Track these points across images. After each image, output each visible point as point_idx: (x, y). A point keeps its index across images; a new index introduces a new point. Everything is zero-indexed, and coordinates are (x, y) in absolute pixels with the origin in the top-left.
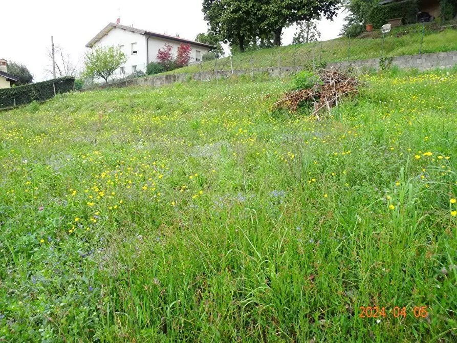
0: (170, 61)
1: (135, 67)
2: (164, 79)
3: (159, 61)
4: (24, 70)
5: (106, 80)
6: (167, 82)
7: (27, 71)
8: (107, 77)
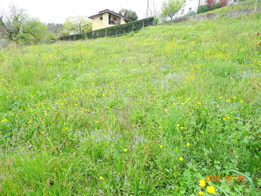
0: (214, 3)
1: (190, 9)
2: (206, 17)
3: (206, 4)
4: (134, 14)
5: (171, 18)
6: (207, 18)
7: (136, 14)
8: (172, 17)
